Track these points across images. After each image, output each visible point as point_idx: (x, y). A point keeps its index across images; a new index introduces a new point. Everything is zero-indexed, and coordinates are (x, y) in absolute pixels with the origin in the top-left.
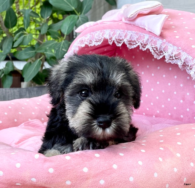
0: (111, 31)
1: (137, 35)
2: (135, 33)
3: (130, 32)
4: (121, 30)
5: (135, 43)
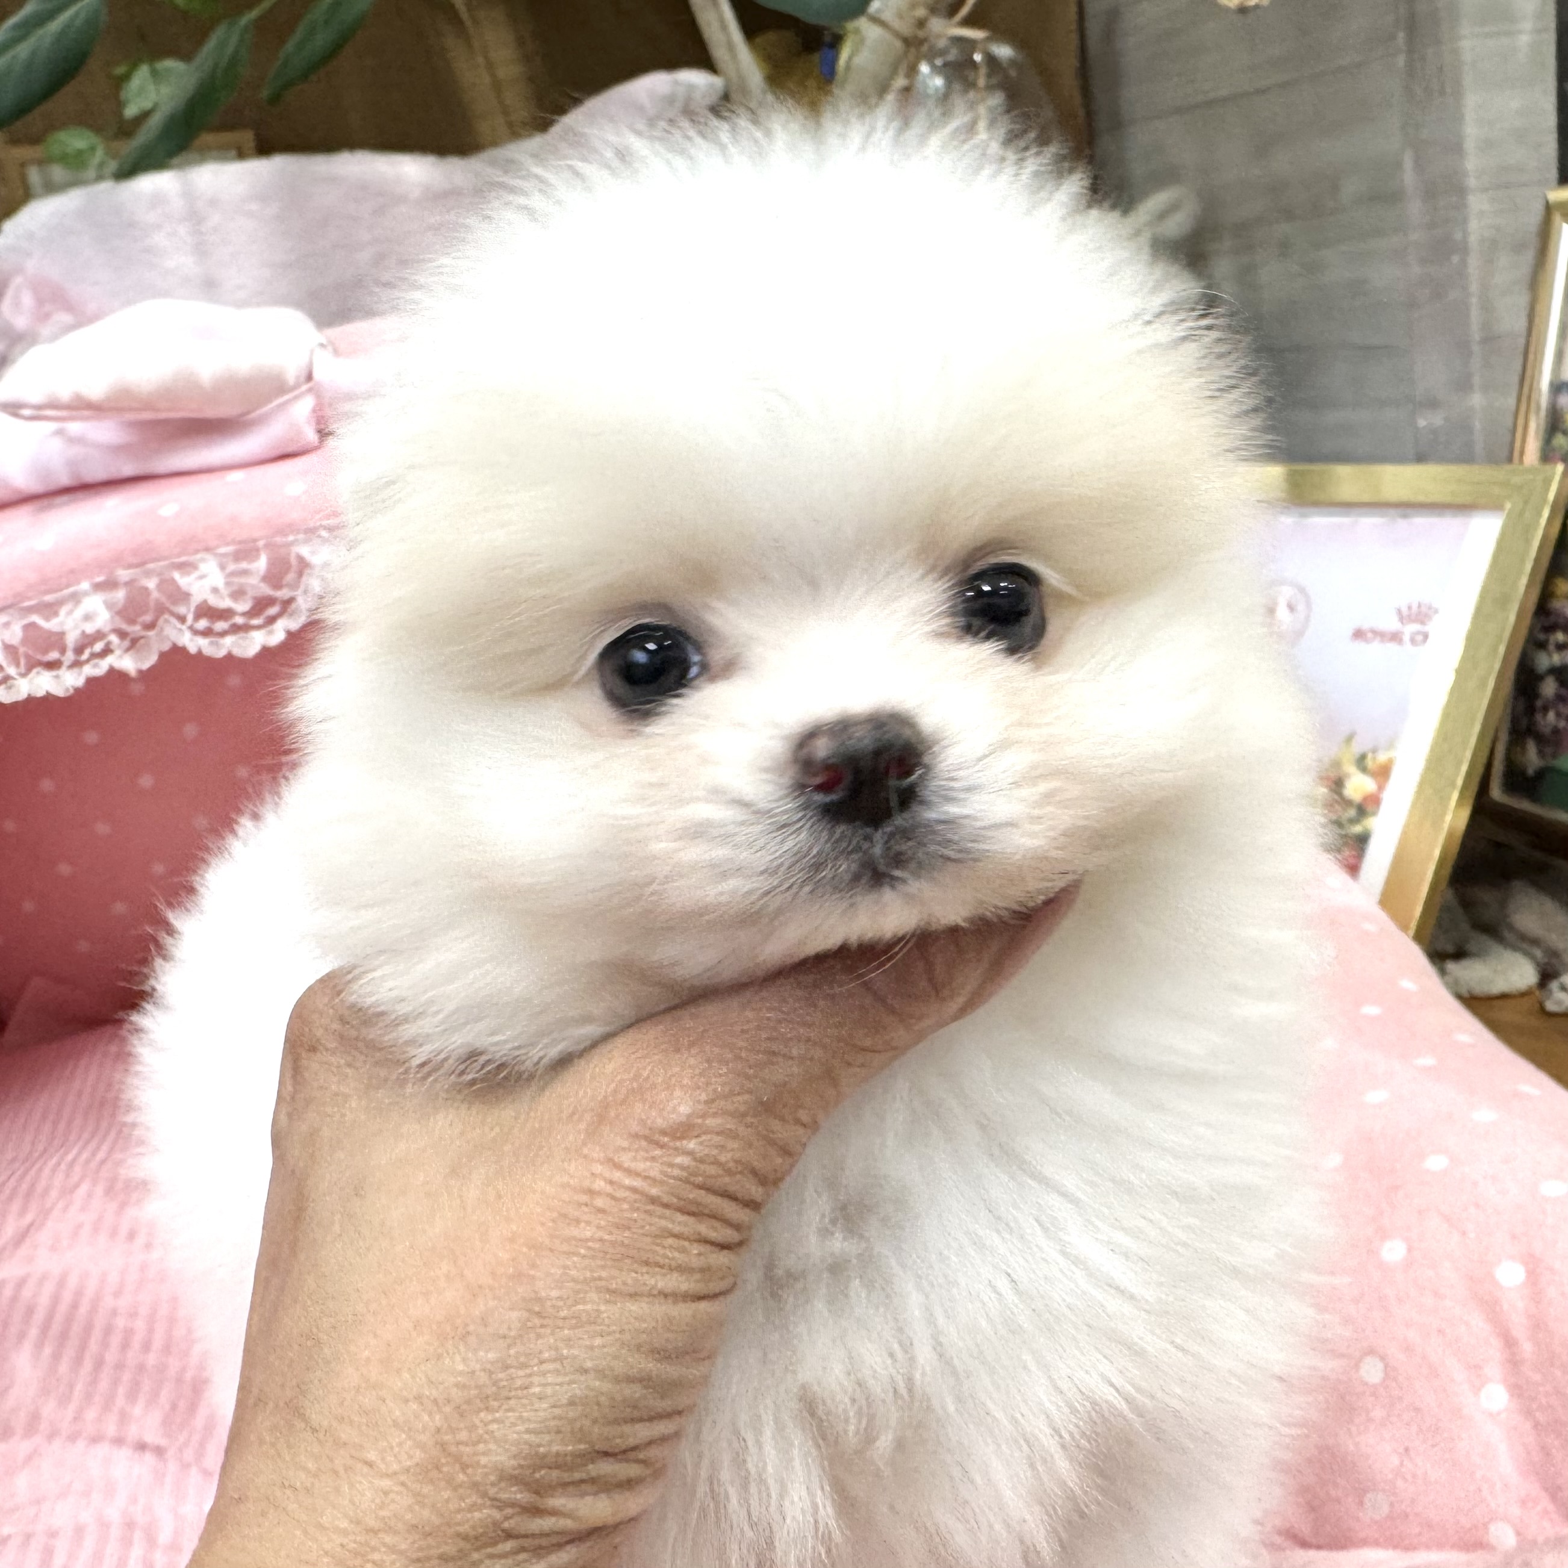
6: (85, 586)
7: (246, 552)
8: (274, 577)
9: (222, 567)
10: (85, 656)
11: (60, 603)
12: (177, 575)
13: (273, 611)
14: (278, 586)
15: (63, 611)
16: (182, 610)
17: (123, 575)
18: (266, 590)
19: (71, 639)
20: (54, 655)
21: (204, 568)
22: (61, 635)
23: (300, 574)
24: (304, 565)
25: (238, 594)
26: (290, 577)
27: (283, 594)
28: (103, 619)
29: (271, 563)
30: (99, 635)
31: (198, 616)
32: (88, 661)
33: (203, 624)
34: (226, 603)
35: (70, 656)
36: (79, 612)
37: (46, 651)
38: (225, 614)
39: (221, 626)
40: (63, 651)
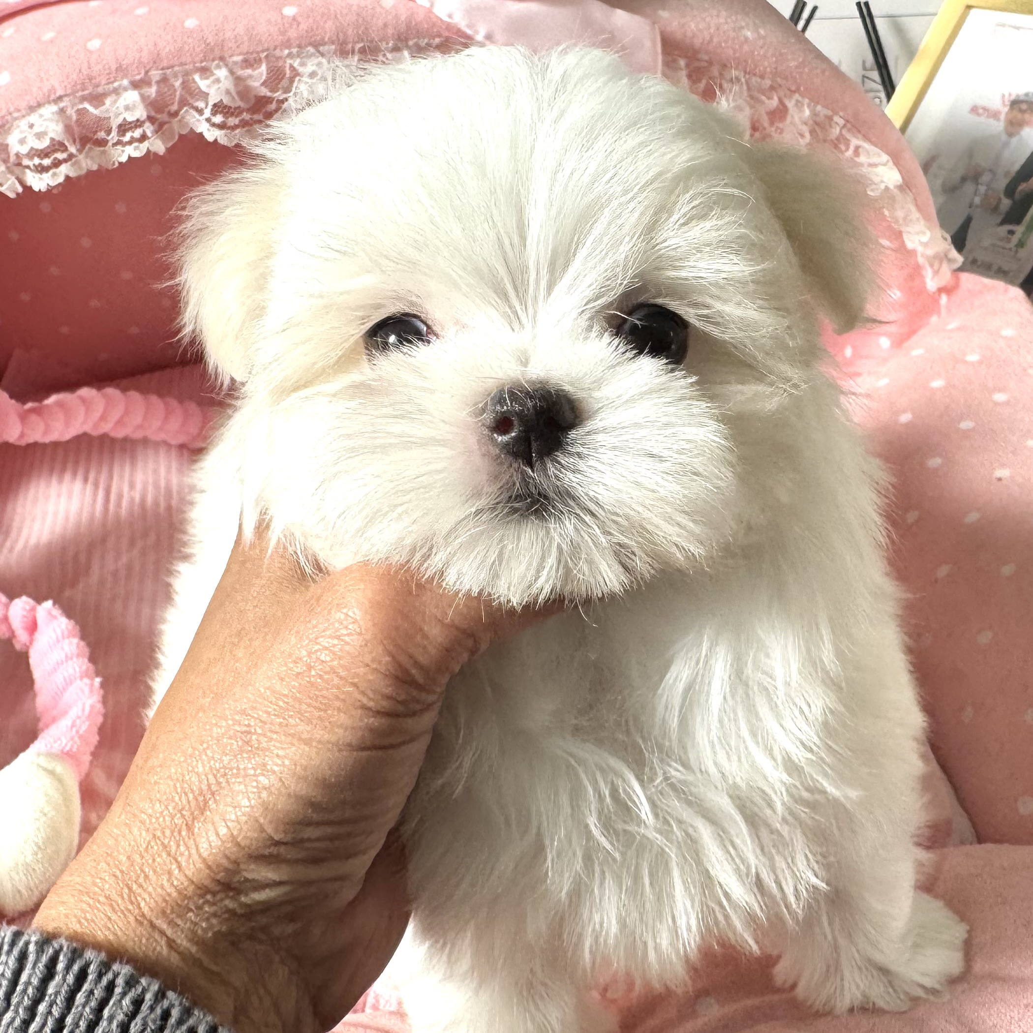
9: (232, 72)
10: (127, 138)
11: (104, 95)
14: (273, 90)
15: (108, 102)
16: (201, 104)
18: (265, 92)
19: (115, 123)
23: (291, 80)
24: (295, 73)
26: (284, 83)
27: (279, 95)
29: (270, 70)
30: (138, 124)
31: (214, 113)
32: (130, 143)
33: (218, 119)
35: (113, 137)
39: (232, 121)
40: (109, 132)
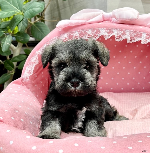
0: (106, 29)
1: (134, 33)
2: (132, 31)
3: (128, 30)
4: (119, 29)
5: (133, 39)
6: (77, 31)
7: (94, 29)
8: (96, 33)
12: (86, 31)
13: (96, 36)
17: (81, 30)
20: (72, 38)
21: (89, 31)
22: (73, 36)
25: (92, 34)
28: (78, 35)
34: (91, 35)
36: (76, 34)
37: (71, 38)
38: (91, 36)
